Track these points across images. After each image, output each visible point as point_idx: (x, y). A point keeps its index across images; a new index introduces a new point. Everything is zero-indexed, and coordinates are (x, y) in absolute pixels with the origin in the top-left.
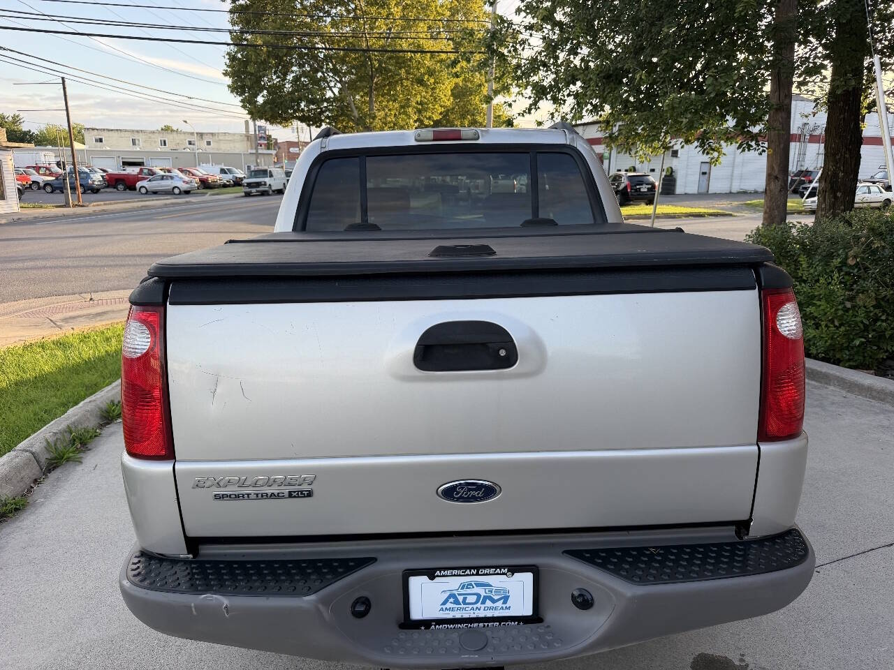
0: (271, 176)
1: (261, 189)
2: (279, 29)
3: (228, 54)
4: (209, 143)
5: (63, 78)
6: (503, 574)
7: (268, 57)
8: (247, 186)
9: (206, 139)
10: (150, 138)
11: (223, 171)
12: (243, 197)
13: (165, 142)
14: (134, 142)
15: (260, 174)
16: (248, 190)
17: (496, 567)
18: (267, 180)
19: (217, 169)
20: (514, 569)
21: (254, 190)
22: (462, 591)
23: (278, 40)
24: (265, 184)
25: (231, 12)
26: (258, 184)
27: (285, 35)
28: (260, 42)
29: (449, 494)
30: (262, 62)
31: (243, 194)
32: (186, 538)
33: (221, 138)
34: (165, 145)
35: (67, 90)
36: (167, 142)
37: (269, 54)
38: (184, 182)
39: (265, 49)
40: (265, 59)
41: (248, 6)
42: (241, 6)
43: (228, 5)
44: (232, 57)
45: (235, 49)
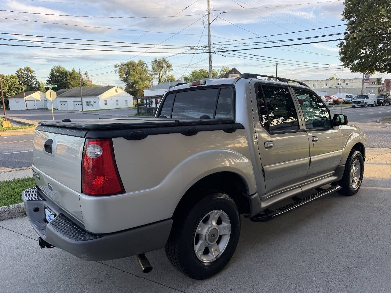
0: (367, 97)
1: (361, 104)
4: (347, 84)
7: (359, 42)
8: (353, 103)
9: (346, 82)
10: (321, 83)
11: (347, 96)
12: (350, 108)
13: (327, 84)
14: (314, 85)
15: (361, 97)
16: (354, 105)
18: (365, 100)
19: (345, 95)
21: (356, 105)
24: (363, 102)
25: (348, 25)
26: (359, 102)
28: (355, 36)
31: (351, 107)
32: (36, 185)
33: (354, 81)
34: (327, 86)
36: (328, 84)
39: (357, 39)
40: (357, 44)
41: (356, 20)
42: (353, 21)
43: (346, 22)
44: (341, 45)
45: (344, 41)
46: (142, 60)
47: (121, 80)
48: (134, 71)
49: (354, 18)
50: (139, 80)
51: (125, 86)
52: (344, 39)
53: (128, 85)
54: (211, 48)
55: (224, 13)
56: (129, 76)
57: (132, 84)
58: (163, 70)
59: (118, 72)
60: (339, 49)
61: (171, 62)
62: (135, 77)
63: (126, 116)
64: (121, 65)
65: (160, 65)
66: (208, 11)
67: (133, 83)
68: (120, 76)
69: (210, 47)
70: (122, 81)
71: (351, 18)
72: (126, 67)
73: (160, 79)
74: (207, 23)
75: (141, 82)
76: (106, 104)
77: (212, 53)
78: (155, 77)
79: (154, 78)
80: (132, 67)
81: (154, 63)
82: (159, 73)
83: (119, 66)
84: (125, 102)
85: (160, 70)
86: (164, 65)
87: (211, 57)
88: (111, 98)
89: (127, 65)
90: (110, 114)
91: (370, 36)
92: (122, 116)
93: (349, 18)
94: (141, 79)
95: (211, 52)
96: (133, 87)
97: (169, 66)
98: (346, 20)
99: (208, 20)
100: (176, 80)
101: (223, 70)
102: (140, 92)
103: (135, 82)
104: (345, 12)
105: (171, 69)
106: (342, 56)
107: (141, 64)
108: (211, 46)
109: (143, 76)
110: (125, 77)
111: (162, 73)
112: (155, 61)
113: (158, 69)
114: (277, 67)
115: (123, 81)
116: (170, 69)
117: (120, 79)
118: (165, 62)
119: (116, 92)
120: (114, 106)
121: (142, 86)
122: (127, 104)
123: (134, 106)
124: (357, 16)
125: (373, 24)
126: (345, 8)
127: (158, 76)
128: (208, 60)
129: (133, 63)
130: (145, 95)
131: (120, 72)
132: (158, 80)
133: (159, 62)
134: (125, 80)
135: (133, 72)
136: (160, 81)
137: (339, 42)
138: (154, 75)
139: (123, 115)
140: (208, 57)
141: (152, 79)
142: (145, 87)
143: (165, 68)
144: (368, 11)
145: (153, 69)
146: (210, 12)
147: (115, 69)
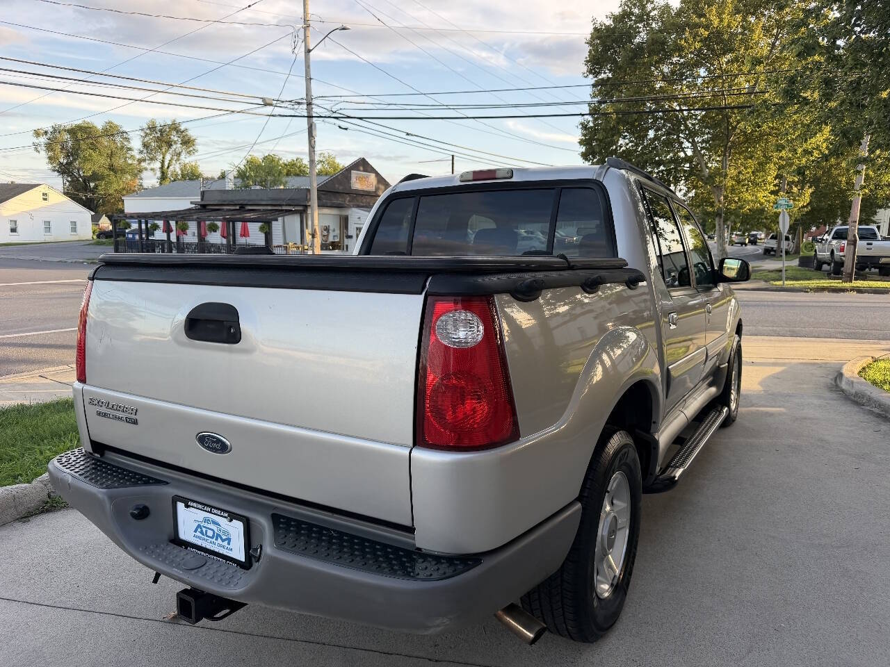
2: (632, 96)
3: (582, 124)
5: (453, 156)
6: (225, 517)
7: (618, 123)
17: (222, 510)
20: (232, 516)
22: (206, 525)
23: (630, 107)
25: (594, 86)
27: (637, 101)
28: (610, 110)
29: (202, 440)
30: (611, 129)
32: (91, 440)
35: (455, 165)
37: (619, 121)
38: (540, 242)
39: (614, 116)
40: (614, 126)
41: (609, 78)
42: (602, 79)
43: (591, 80)
44: (584, 126)
45: (590, 118)
46: (116, 122)
47: (54, 171)
48: (94, 147)
49: (605, 73)
50: (106, 171)
51: (64, 184)
52: (589, 114)
53: (74, 183)
54: (313, 106)
55: (344, 29)
56: (75, 160)
57: (84, 181)
58: (171, 151)
59: (45, 149)
60: (578, 135)
61: (192, 133)
62: (95, 163)
63: (83, 262)
64: (51, 130)
65: (165, 138)
66: (305, 21)
67: (87, 180)
68: (50, 158)
69: (309, 104)
70: (56, 173)
71: (599, 73)
72: (67, 136)
73: (163, 173)
74: (303, 49)
75: (112, 178)
76: (13, 230)
77: (314, 119)
78: (152, 166)
79: (146, 169)
80: (88, 138)
81: (148, 131)
82: (161, 157)
83: (46, 133)
84: (69, 226)
85: (164, 151)
86: (176, 139)
87: (313, 127)
88: (31, 215)
89: (72, 132)
90: (32, 258)
91: (636, 113)
92: (70, 261)
93: (596, 72)
94: (111, 168)
95: (313, 117)
96: (86, 188)
97: (187, 142)
98: (591, 76)
99: (305, 40)
100: (205, 176)
101: (321, 162)
102: (109, 202)
103: (95, 177)
104: (588, 59)
105: (194, 150)
106: (583, 149)
107: (111, 131)
108: (313, 102)
109: (119, 162)
110: (65, 161)
111: (168, 157)
112: (152, 128)
113: (160, 148)
114: (453, 163)
115: (58, 171)
116: (191, 149)
117: (50, 166)
118: (177, 132)
119: (45, 199)
120: (39, 236)
121: (115, 186)
122: (75, 231)
123: (95, 237)
124: (610, 71)
125: (641, 90)
126: (590, 52)
127: (157, 165)
128: (306, 135)
129: (90, 128)
130: (126, 211)
131: (49, 147)
132: (159, 174)
133: (160, 131)
134: (64, 170)
135: (91, 151)
136: (163, 177)
137: (580, 119)
138: (147, 162)
139: (74, 261)
140: (306, 126)
141: (140, 171)
142: (124, 189)
143: (179, 145)
144: (633, 63)
145: (145, 145)
146: (310, 22)
147: (36, 141)
